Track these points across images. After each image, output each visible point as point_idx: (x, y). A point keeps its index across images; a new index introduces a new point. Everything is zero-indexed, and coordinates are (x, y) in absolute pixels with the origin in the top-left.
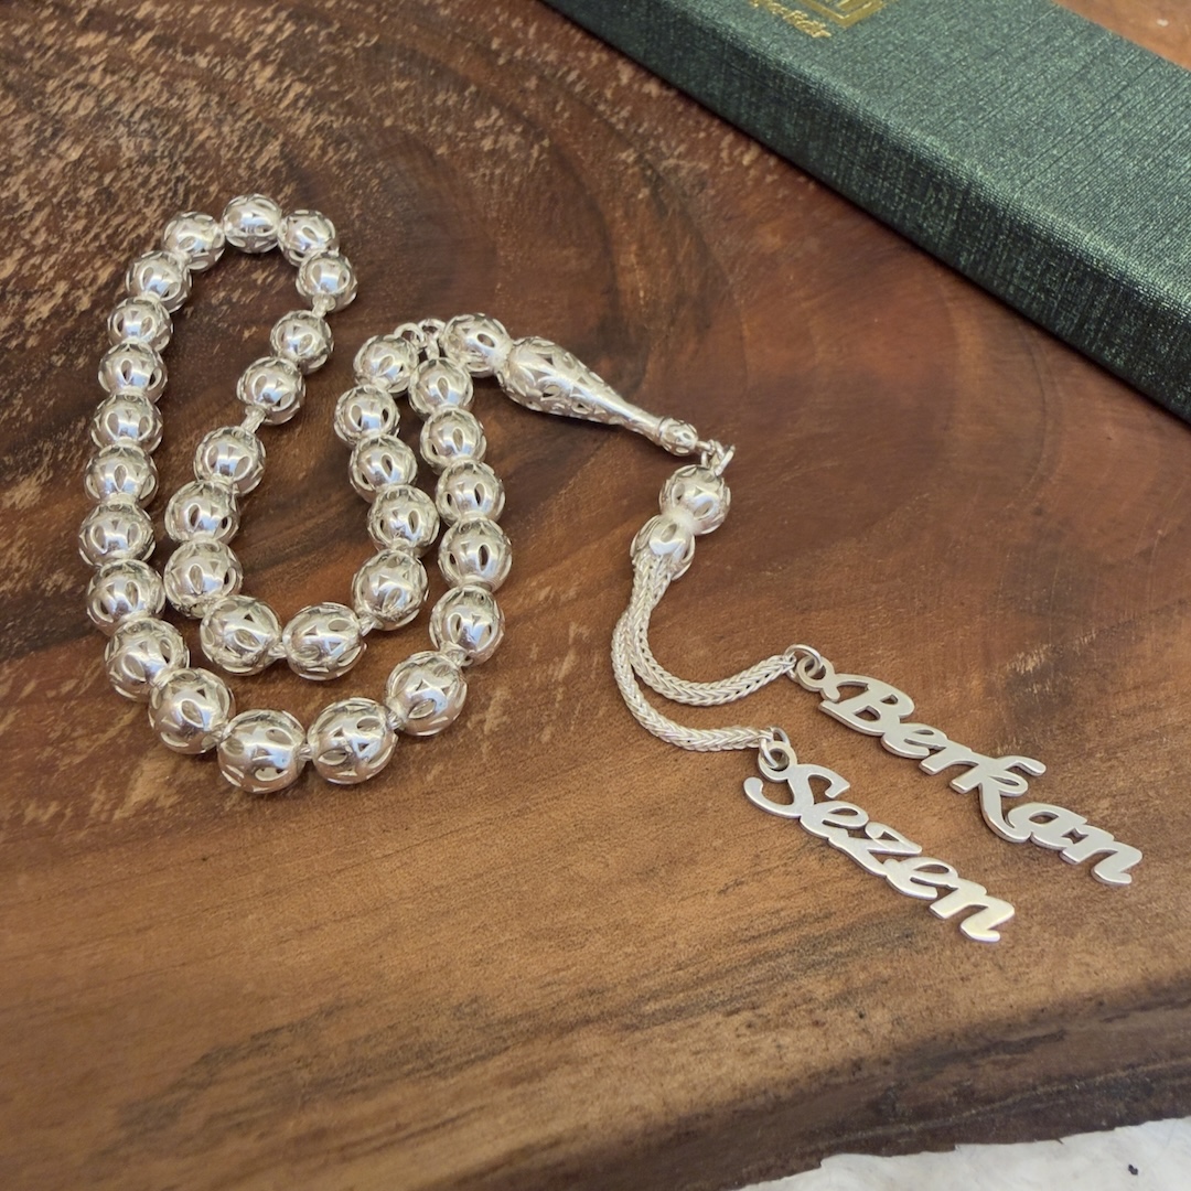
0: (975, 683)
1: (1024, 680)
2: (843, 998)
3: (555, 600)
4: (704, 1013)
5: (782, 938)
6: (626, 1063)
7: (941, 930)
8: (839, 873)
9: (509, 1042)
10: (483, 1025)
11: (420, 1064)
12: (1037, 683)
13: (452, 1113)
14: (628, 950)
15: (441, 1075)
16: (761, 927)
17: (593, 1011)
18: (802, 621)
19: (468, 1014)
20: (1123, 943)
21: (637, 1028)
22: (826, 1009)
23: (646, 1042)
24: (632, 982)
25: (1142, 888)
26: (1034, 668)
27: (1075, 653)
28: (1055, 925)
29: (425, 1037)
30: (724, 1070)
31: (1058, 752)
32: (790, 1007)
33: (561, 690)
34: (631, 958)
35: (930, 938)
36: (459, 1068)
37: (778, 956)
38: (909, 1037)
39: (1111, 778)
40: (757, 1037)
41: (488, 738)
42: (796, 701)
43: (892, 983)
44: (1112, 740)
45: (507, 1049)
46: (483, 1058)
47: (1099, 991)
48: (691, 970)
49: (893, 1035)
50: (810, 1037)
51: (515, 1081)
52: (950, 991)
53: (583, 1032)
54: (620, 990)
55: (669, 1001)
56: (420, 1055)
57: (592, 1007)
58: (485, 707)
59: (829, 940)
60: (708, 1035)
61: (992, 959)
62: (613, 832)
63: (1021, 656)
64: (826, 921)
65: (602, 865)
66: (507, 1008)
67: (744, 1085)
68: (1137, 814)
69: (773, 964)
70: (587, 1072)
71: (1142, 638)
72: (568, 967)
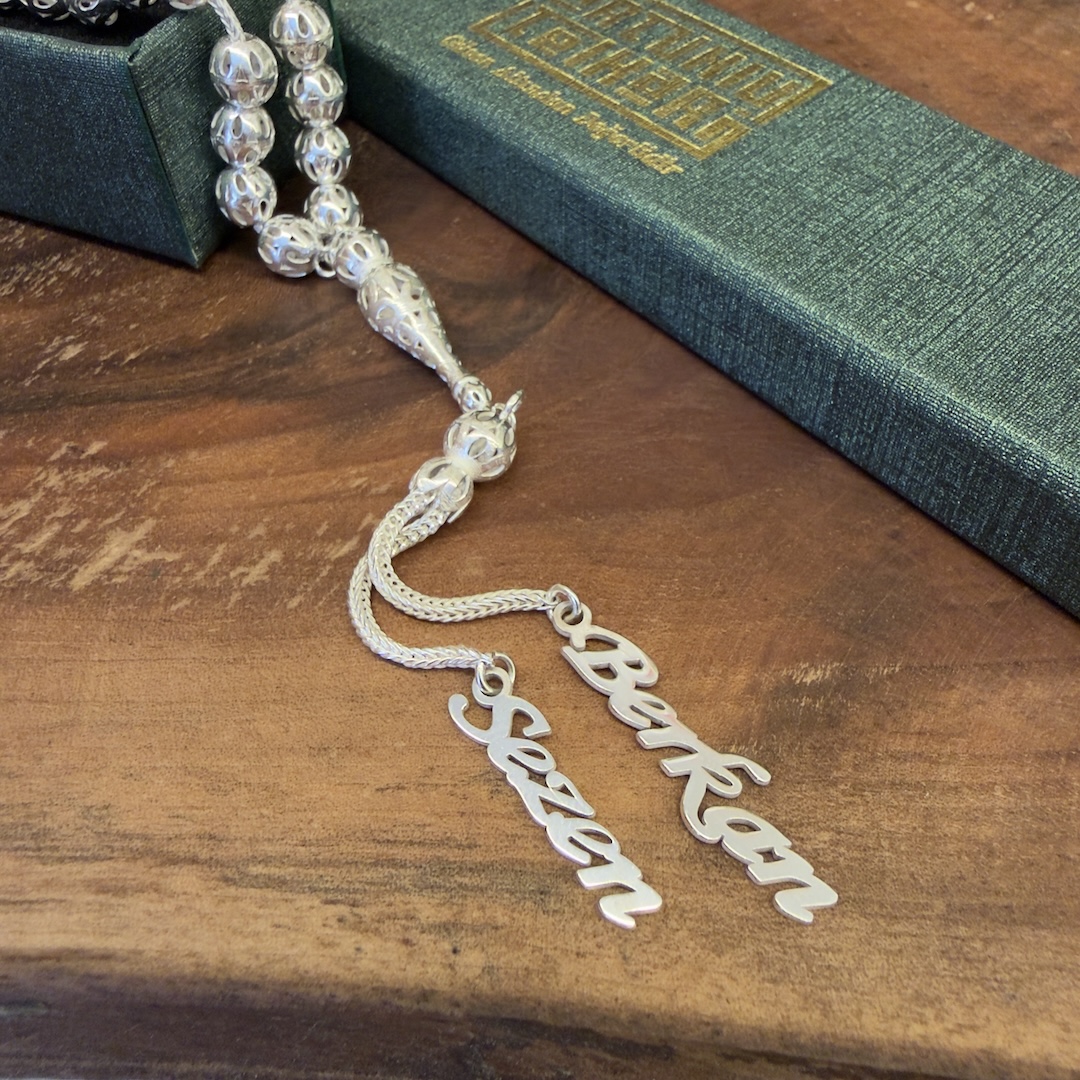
0: (740, 679)
1: (797, 690)
2: (445, 928)
3: (366, 490)
4: (304, 892)
5: (417, 851)
6: (207, 911)
7: (581, 900)
8: (504, 811)
9: (115, 854)
10: (102, 830)
11: (31, 844)
12: (808, 696)
13: (33, 896)
14: (265, 811)
15: (43, 861)
16: (400, 835)
17: (204, 854)
18: (590, 571)
19: (95, 817)
20: (774, 981)
21: (235, 883)
22: (423, 932)
23: (236, 899)
24: (254, 840)
25: (825, 934)
26: (813, 681)
27: (867, 679)
28: (707, 936)
29: (48, 823)
30: (295, 950)
31: (798, 770)
32: (389, 917)
33: (328, 567)
34: (265, 820)
35: (565, 903)
36: (61, 860)
37: (402, 867)
38: (493, 989)
39: (845, 813)
40: (344, 933)
41: (242, 590)
42: (545, 641)
43: (503, 931)
44: (865, 777)
45: (111, 858)
46: (86, 859)
47: (722, 1019)
48: (313, 849)
49: (477, 981)
50: (393, 952)
51: (102, 888)
52: (559, 961)
53: (186, 868)
54: (238, 844)
55: (277, 870)
56: (35, 836)
57: (205, 850)
58: (254, 563)
59: (461, 869)
60: (295, 914)
61: (620, 946)
62: (308, 704)
63: (804, 666)
64: (467, 850)
65: (282, 730)
66: (130, 825)
67: (306, 972)
68: (856, 859)
69: (394, 872)
70: (169, 905)
71: (953, 687)
72: (203, 808)
